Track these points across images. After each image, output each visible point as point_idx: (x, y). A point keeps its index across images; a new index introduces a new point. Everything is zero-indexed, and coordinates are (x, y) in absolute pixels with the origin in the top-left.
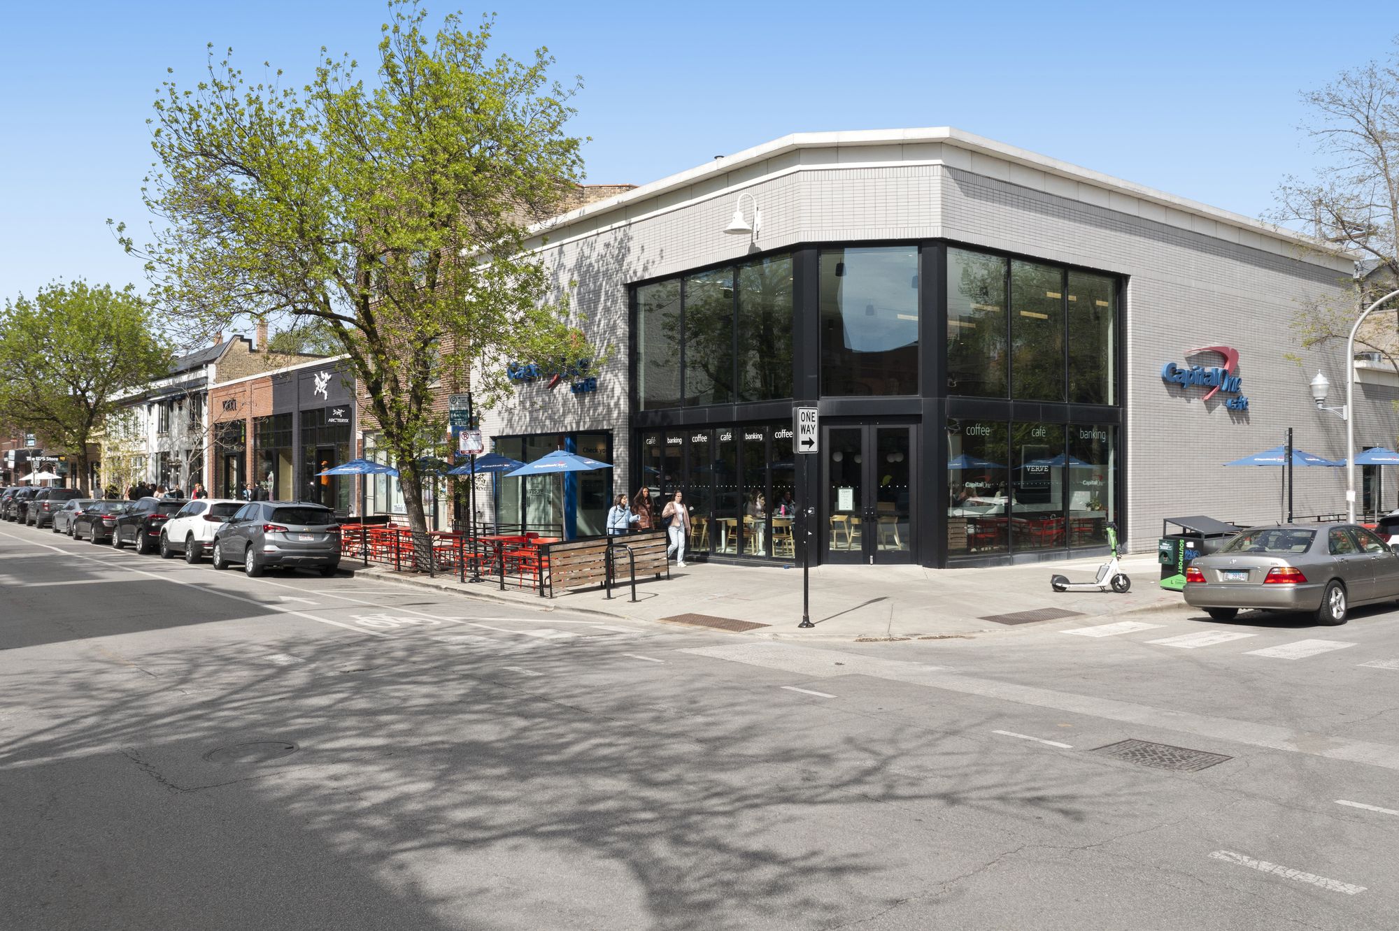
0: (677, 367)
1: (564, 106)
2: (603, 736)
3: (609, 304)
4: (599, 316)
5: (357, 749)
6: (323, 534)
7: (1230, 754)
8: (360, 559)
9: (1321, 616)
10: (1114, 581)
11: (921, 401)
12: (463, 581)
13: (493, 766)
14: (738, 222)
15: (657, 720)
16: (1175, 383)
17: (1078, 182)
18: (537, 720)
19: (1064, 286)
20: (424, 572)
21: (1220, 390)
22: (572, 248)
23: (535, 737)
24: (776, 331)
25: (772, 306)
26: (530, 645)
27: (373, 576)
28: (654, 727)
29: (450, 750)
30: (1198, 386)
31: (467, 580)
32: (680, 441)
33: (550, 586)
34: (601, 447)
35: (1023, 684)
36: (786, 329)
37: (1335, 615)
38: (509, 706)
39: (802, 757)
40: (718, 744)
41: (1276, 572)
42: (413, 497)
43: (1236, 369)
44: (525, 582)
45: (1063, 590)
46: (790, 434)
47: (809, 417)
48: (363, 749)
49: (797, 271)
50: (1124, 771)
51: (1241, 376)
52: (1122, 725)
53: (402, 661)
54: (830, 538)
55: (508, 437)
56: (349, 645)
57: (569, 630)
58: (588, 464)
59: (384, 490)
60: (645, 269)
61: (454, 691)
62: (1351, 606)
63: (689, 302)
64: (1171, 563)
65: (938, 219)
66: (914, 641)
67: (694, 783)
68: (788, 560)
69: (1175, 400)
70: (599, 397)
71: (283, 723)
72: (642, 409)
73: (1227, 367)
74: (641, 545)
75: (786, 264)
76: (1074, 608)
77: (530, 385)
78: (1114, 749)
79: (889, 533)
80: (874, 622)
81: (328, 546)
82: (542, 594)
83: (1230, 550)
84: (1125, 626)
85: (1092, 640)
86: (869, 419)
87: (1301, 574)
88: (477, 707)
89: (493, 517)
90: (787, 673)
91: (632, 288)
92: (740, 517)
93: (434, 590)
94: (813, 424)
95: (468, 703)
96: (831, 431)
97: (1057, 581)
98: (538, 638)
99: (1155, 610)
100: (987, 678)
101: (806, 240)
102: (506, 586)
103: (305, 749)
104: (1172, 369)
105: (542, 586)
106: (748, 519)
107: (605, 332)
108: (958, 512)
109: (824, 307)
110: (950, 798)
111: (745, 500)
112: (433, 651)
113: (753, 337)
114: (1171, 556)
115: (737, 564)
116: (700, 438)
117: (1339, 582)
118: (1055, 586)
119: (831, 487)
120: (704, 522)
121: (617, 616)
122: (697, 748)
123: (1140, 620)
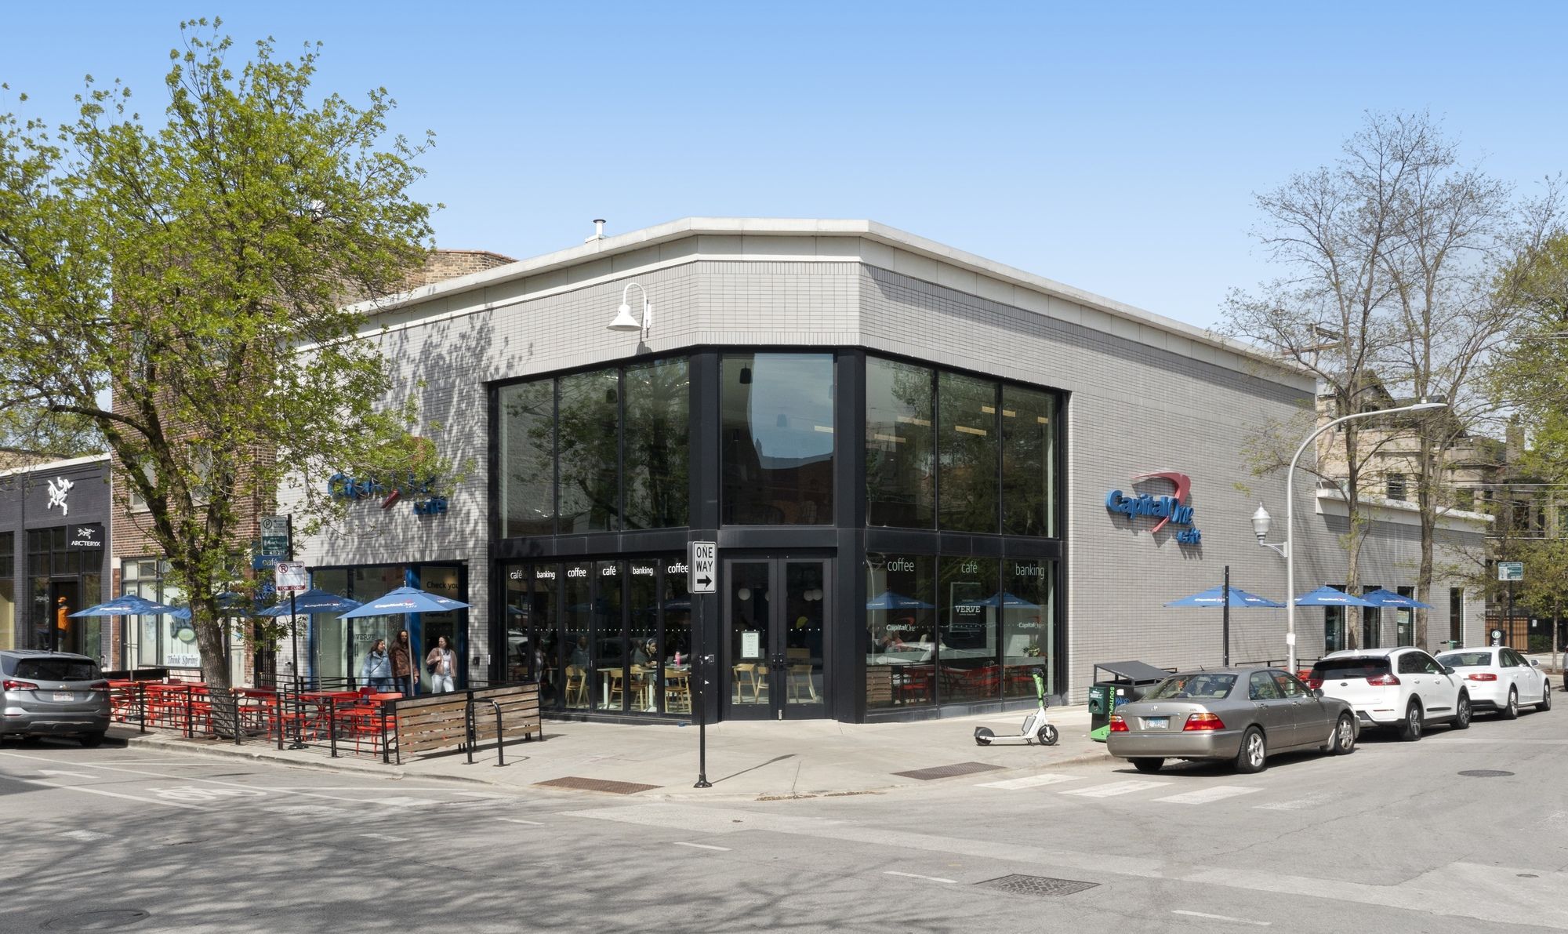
0: (549, 486)
1: (409, 164)
2: (488, 891)
3: (464, 406)
4: (450, 421)
5: (213, 913)
6: (86, 692)
7: (1099, 882)
8: (135, 725)
9: (1239, 765)
10: (1041, 732)
11: (836, 532)
12: (280, 747)
13: (376, 920)
14: (624, 317)
15: (543, 875)
16: (1120, 513)
17: (1014, 285)
18: (412, 880)
19: (999, 403)
20: (226, 738)
21: (1170, 521)
22: (418, 332)
23: (413, 894)
24: (670, 443)
25: (665, 412)
26: (385, 813)
27: (155, 745)
28: (540, 882)
29: (324, 909)
30: (1146, 516)
31: (286, 746)
32: (553, 575)
33: (397, 750)
34: (451, 581)
35: (927, 833)
36: (683, 441)
37: (1253, 762)
38: (377, 870)
39: (695, 899)
40: (608, 892)
41: (1195, 718)
42: (211, 644)
43: (1188, 498)
44: (362, 747)
45: (987, 743)
46: (685, 569)
47: (705, 553)
48: (225, 911)
49: (694, 375)
50: (998, 898)
51: (1194, 505)
52: (1010, 863)
53: (235, 832)
54: (732, 692)
55: (329, 568)
56: (162, 819)
57: (430, 798)
58: (443, 604)
59: (153, 636)
60: (510, 366)
61: (309, 859)
62: (1271, 753)
63: (562, 406)
64: (1101, 712)
65: (855, 324)
66: (820, 798)
67: (586, 924)
68: (683, 716)
69: (1120, 532)
70: (450, 522)
71: (120, 893)
72: (505, 536)
73: (1177, 496)
74: (508, 700)
75: (682, 367)
76: (996, 762)
77: (358, 503)
78: (996, 882)
79: (803, 684)
80: (777, 780)
81: (94, 707)
82: (386, 760)
83: (1155, 696)
84: (1045, 779)
85: (1005, 792)
86: (778, 552)
87: (1219, 720)
88: (340, 872)
89: (308, 670)
90: (681, 831)
91: (493, 388)
92: (626, 666)
93: (243, 760)
94: (710, 560)
95: (329, 868)
96: (734, 566)
97: (981, 734)
98: (393, 806)
99: (1080, 762)
100: (889, 829)
101: (704, 343)
102: (339, 752)
103: (157, 915)
104: (1117, 497)
105: (386, 752)
106: (636, 669)
107: (458, 440)
108: (882, 660)
109: (727, 415)
110: (832, 924)
111: (632, 646)
112: (269, 822)
113: (642, 449)
114: (1101, 704)
115: (623, 722)
116: (578, 572)
117: (1258, 728)
118: (978, 739)
119: (733, 630)
120: (583, 674)
121: (482, 782)
122: (588, 896)
123: (1062, 772)
